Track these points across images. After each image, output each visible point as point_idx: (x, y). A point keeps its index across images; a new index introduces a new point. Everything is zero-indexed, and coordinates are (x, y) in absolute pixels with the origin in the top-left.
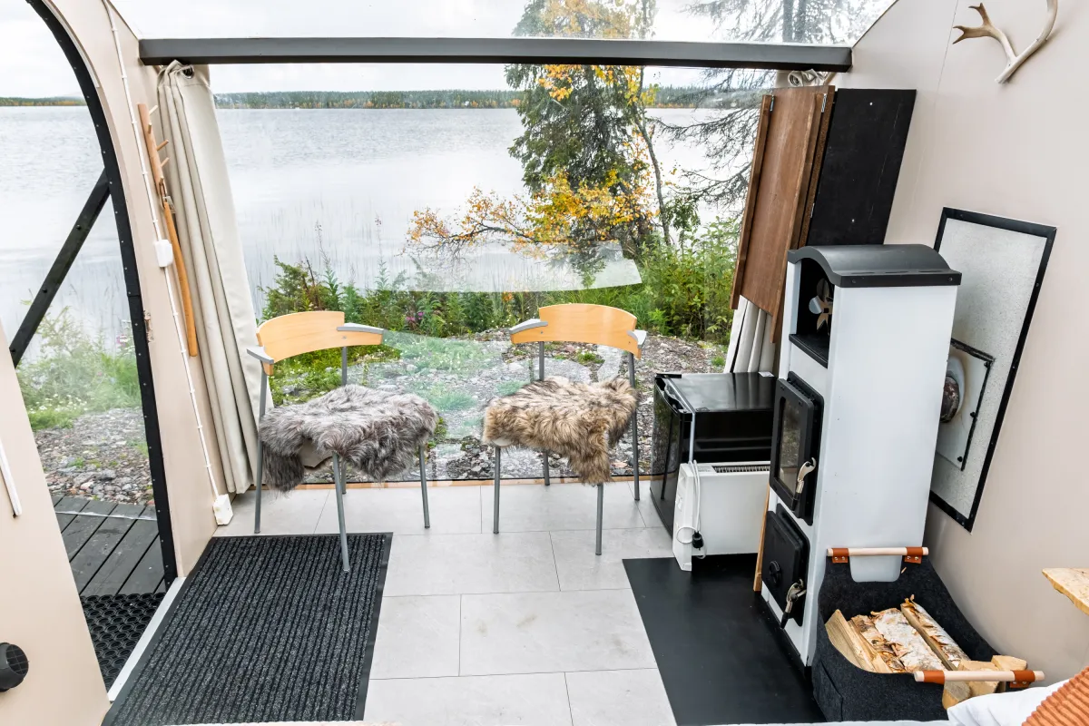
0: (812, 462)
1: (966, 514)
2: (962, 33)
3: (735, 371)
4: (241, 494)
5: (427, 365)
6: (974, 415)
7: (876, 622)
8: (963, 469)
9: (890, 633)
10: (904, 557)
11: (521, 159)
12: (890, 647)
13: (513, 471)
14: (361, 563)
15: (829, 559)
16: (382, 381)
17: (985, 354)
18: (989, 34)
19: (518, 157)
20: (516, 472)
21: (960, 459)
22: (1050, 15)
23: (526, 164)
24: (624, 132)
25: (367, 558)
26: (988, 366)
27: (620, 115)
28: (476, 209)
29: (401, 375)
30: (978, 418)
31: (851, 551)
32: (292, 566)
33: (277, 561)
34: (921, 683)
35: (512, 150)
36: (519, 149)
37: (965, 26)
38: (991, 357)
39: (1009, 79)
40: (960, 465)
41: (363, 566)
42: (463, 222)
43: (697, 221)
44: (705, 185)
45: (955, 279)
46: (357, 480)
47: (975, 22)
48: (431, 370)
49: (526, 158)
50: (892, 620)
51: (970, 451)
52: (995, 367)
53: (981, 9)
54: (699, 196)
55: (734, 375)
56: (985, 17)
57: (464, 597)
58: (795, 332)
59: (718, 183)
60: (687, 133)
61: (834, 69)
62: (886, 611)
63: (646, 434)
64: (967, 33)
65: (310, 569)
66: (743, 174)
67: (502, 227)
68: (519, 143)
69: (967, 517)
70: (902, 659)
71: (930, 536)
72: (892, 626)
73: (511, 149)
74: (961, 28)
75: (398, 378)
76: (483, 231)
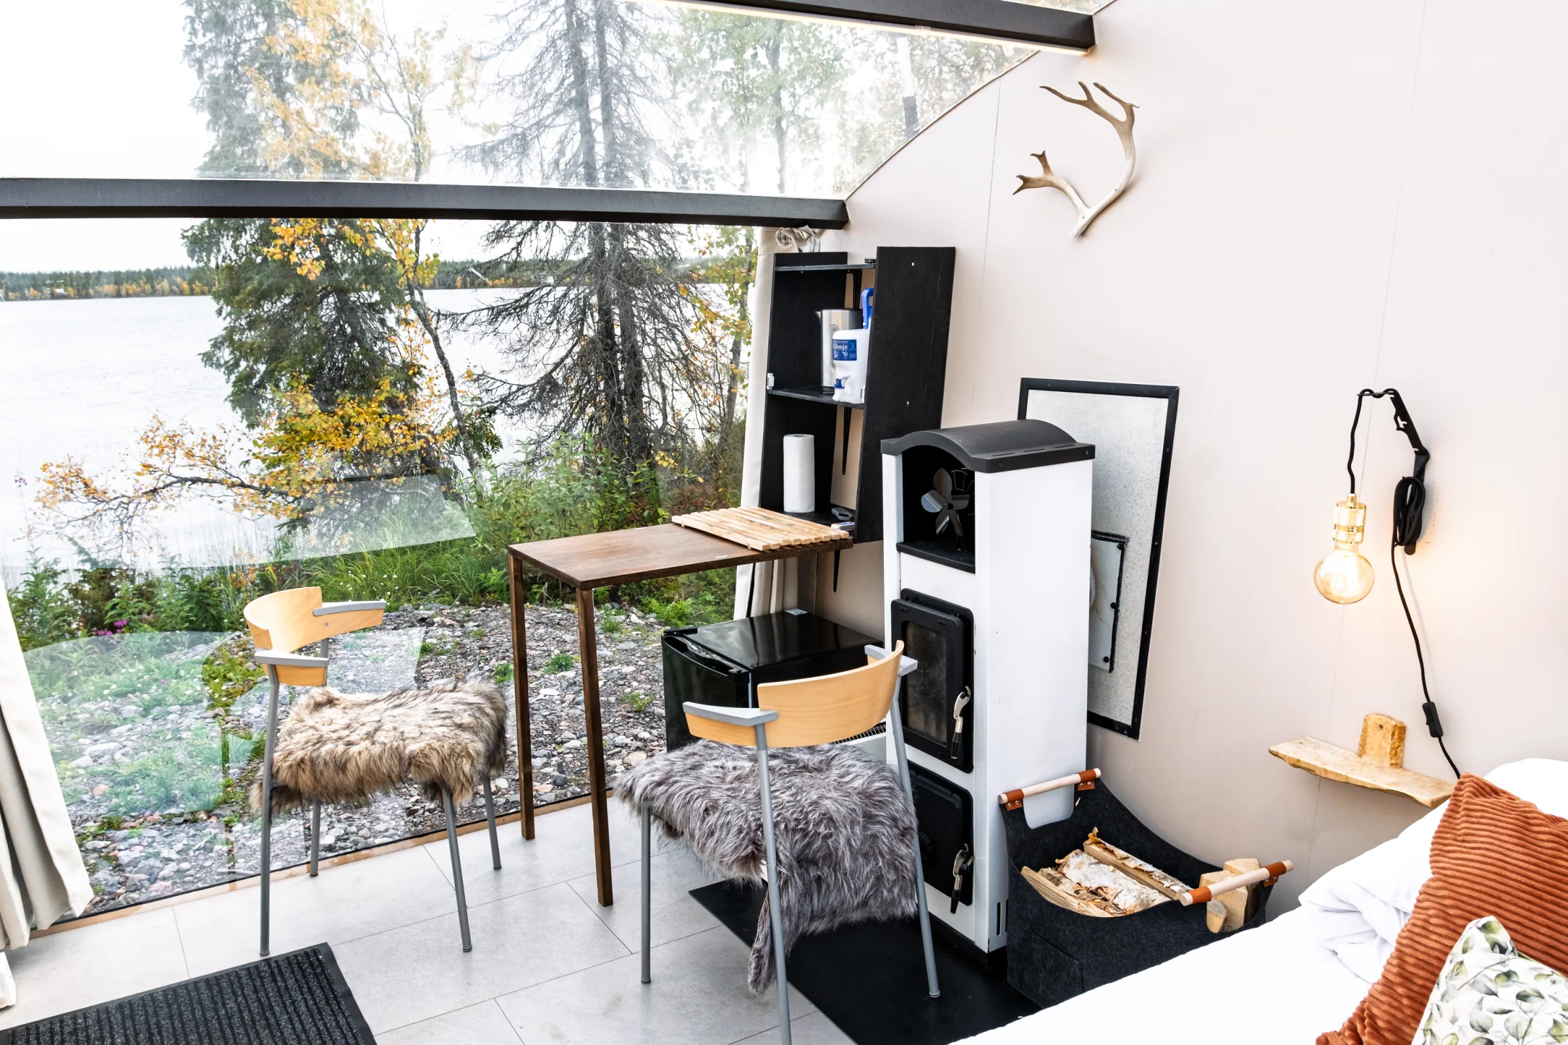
0: (965, 691)
1: (1128, 721)
2: (1021, 183)
3: (752, 615)
4: (22, 948)
5: (159, 702)
6: (1115, 606)
7: (1065, 870)
8: (1111, 669)
9: (1086, 878)
10: (1076, 785)
11: (223, 369)
12: (1094, 893)
13: (387, 830)
14: (305, 1000)
15: (1002, 807)
16: (87, 741)
17: (1114, 535)
18: (1051, 185)
19: (219, 366)
20: (391, 832)
21: (1106, 660)
22: (1128, 165)
23: (233, 378)
24: (383, 322)
25: (309, 988)
26: (1122, 547)
27: (376, 297)
28: (156, 451)
29: (116, 726)
30: (1120, 608)
31: (1025, 791)
32: (186, 1036)
33: (151, 1035)
34: (1190, 906)
35: (208, 358)
36: (218, 353)
37: (1026, 175)
38: (1123, 537)
39: (1084, 233)
40: (1107, 666)
41: (311, 1003)
42: (139, 474)
43: (496, 442)
44: (503, 391)
45: (1087, 452)
46: (125, 904)
47: (1035, 170)
48: (171, 709)
49: (231, 368)
50: (1082, 863)
51: (1117, 648)
52: (1131, 548)
53: (1042, 158)
54: (496, 408)
55: (751, 620)
56: (1046, 166)
57: (500, 1000)
58: (902, 540)
59: (521, 388)
60: (469, 320)
61: (822, 225)
62: (1073, 853)
63: (559, 739)
64: (1027, 183)
65: (222, 1031)
66: (554, 374)
67: (204, 476)
68: (217, 344)
69: (1129, 723)
70: (1116, 901)
71: (1092, 756)
72: (1085, 868)
73: (204, 354)
74: (1022, 177)
75: (115, 732)
76: (171, 484)
